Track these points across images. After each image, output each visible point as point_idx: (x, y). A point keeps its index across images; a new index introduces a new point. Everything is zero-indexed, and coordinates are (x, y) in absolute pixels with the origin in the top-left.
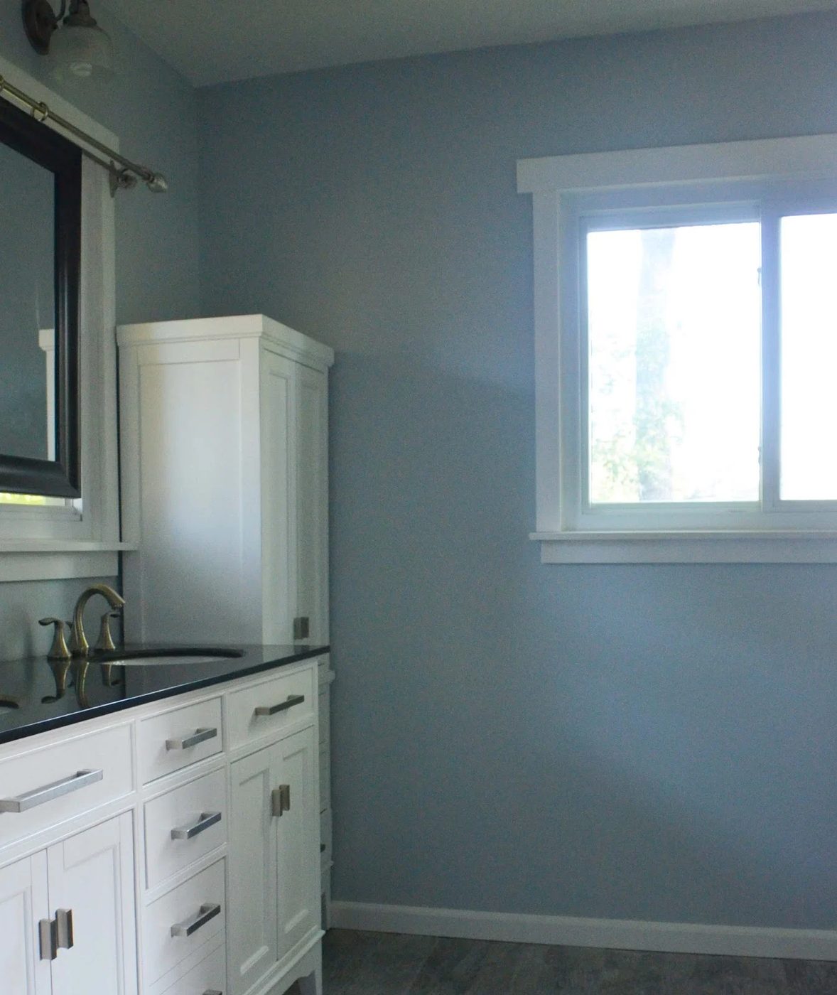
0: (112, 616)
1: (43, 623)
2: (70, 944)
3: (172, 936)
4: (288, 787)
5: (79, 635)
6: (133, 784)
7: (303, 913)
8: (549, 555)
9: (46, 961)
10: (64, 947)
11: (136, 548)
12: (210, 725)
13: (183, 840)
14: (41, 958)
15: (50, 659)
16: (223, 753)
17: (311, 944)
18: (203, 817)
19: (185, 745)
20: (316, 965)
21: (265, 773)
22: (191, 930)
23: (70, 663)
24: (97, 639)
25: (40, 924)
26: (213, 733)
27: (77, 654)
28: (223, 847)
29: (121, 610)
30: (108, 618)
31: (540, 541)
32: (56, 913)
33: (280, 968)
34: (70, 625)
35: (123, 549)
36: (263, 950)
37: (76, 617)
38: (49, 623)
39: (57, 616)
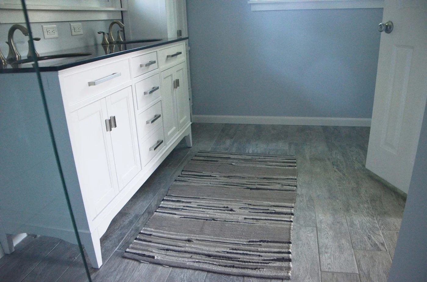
0: (121, 31)
1: (99, 33)
2: (116, 126)
3: (147, 124)
4: (178, 79)
5: (111, 37)
6: (131, 78)
7: (185, 117)
8: (253, 8)
9: (109, 132)
10: (114, 127)
11: (126, 10)
12: (153, 60)
13: (148, 95)
14: (107, 131)
15: (102, 44)
16: (158, 69)
17: (188, 126)
18: (153, 88)
19: (146, 65)
20: (190, 132)
21: (171, 75)
22: (152, 122)
23: (109, 45)
24: (117, 38)
25: (106, 121)
26: (154, 62)
27: (111, 43)
28: (160, 97)
29: (124, 28)
30: (120, 32)
31: (251, 4)
32: (110, 117)
33: (179, 133)
34: (108, 34)
35: (122, 10)
36: (174, 128)
37: (109, 31)
38: (101, 33)
39: (103, 31)
